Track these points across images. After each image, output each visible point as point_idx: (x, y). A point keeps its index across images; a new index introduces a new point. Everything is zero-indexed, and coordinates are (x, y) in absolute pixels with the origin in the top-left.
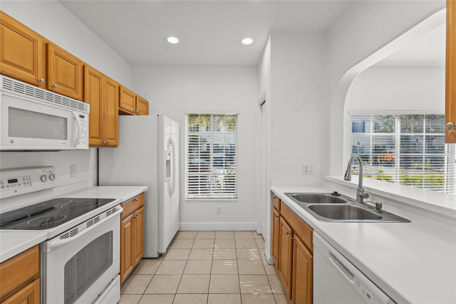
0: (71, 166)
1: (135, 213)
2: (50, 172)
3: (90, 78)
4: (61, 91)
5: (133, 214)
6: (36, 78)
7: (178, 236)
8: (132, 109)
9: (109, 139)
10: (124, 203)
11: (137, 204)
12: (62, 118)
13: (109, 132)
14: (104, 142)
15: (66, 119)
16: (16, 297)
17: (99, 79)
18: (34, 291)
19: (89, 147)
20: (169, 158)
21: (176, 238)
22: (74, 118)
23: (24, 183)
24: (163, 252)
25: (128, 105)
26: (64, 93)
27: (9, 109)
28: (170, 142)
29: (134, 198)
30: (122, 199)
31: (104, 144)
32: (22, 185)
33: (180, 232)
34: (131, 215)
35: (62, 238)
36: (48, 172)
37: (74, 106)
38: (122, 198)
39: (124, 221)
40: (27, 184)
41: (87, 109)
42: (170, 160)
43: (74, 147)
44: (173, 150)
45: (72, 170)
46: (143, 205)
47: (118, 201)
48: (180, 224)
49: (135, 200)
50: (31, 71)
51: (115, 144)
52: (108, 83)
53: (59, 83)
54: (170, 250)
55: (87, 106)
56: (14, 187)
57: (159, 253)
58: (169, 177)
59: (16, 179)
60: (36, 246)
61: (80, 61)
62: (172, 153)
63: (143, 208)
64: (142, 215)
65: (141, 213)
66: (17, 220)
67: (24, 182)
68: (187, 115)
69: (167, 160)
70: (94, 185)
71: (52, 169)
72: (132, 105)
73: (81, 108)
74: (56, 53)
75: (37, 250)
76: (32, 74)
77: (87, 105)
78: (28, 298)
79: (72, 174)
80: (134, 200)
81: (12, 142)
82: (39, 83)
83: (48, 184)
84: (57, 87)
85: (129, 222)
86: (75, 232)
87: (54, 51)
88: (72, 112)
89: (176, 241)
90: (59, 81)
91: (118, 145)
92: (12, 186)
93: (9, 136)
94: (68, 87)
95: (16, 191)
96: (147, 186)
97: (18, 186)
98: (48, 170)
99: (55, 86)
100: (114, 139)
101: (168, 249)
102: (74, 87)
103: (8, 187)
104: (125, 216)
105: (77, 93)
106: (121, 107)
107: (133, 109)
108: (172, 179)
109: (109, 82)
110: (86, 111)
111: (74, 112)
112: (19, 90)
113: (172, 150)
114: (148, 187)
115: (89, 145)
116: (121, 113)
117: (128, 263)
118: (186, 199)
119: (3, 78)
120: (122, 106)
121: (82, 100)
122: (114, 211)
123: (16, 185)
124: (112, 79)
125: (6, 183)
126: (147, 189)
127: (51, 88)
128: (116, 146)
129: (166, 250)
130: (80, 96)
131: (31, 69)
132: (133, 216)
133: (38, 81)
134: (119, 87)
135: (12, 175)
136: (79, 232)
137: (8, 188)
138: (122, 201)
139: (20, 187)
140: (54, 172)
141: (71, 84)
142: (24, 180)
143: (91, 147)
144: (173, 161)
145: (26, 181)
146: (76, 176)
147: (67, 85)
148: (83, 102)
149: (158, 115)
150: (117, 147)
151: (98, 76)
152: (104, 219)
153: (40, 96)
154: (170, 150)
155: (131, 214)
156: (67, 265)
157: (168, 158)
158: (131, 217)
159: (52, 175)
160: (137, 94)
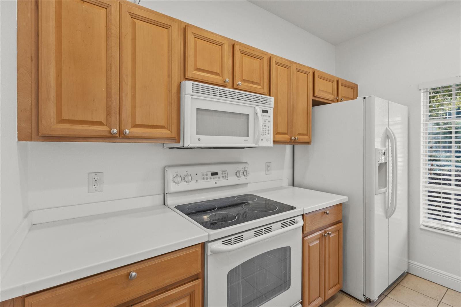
0: (266, 163)
1: (326, 230)
2: (244, 168)
3: (277, 68)
4: (246, 87)
5: (324, 231)
6: (223, 79)
7: (404, 281)
8: (331, 97)
9: (299, 134)
10: (308, 215)
11: (330, 219)
12: (244, 114)
13: (299, 126)
14: (292, 139)
15: (248, 115)
16: (178, 291)
17: (287, 67)
18: (195, 290)
19: (273, 144)
20: (385, 159)
21: (401, 283)
22: (256, 113)
23: (223, 177)
24: (372, 299)
25: (326, 92)
26: (249, 89)
27: (197, 110)
28: (388, 136)
29: (324, 210)
30: (303, 209)
31: (293, 141)
32: (221, 178)
33: (409, 275)
34: (320, 232)
35: (224, 243)
36: (242, 168)
37: (256, 101)
38: (305, 209)
39: (309, 237)
40: (224, 178)
41: (271, 102)
42: (386, 163)
43: (256, 144)
44: (392, 147)
45: (267, 167)
46: (340, 220)
47: (298, 211)
48: (408, 262)
49: (326, 213)
50: (218, 74)
51: (307, 140)
52: (298, 70)
53: (244, 81)
54: (386, 300)
55: (272, 99)
56: (215, 180)
57: (364, 297)
58: (385, 187)
59: (217, 173)
60: (199, 245)
61: (266, 54)
62: (390, 152)
63: (340, 224)
64: (338, 234)
65: (338, 232)
66: (206, 211)
67: (223, 175)
68: (423, 92)
69: (380, 162)
70: (289, 185)
71: (246, 166)
72: (332, 92)
73: (265, 102)
74: (241, 51)
75: (199, 249)
76: (219, 76)
77: (270, 98)
78: (190, 295)
79: (267, 172)
80: (324, 212)
81: (199, 140)
82: (225, 83)
83: (242, 179)
84: (241, 85)
85: (316, 240)
86: (240, 239)
87: (239, 49)
88: (255, 107)
89: (399, 287)
90: (244, 79)
91: (311, 142)
92: (214, 178)
93: (197, 134)
94: (253, 83)
95: (216, 183)
96: (347, 196)
97: (218, 179)
98: (242, 166)
99: (239, 84)
100: (306, 135)
101: (383, 296)
102: (259, 82)
103: (211, 178)
104: (309, 231)
105: (262, 87)
106: (315, 96)
107: (333, 96)
108: (390, 191)
109: (300, 69)
110: (270, 105)
111: (257, 108)
112: (205, 92)
113: (390, 148)
114: (349, 198)
115: (273, 142)
116: (316, 103)
117: (315, 292)
118: (422, 227)
119: (193, 84)
120: (317, 95)
121: (268, 94)
122: (293, 222)
123: (216, 178)
124: (304, 65)
125: (209, 175)
126: (347, 200)
127: (236, 87)
128: (309, 142)
129: (379, 297)
130: (266, 90)
131: (218, 71)
132: (323, 233)
133: (225, 82)
134: (314, 74)
135: (214, 169)
136: (245, 240)
137: (211, 180)
138: (303, 212)
139: (219, 179)
140: (247, 168)
141: (256, 79)
142: (223, 174)
143: (274, 144)
144: (393, 164)
145: (224, 175)
146: (271, 174)
147: (252, 81)
148: (270, 96)
149: (364, 98)
150: (311, 144)
151: (286, 65)
152: (277, 230)
153: (223, 95)
154: (387, 147)
155: (321, 230)
156: (230, 273)
157: (383, 160)
158: (320, 234)
159: (245, 172)
160: (338, 78)
